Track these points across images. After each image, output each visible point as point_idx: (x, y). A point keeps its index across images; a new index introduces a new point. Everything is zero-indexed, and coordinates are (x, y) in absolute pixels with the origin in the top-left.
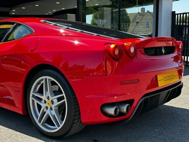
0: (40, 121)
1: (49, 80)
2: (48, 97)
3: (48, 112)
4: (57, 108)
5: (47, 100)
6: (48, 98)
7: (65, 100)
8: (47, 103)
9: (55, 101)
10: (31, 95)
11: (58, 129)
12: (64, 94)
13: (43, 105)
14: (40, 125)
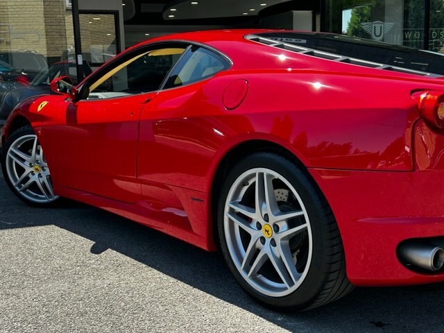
0: (247, 270)
1: (269, 176)
2: (266, 215)
3: (266, 249)
4: (288, 242)
5: (263, 222)
6: (266, 218)
7: (308, 224)
8: (263, 229)
9: (283, 226)
10: (227, 209)
11: (290, 290)
12: (304, 212)
13: (255, 234)
14: (246, 277)
